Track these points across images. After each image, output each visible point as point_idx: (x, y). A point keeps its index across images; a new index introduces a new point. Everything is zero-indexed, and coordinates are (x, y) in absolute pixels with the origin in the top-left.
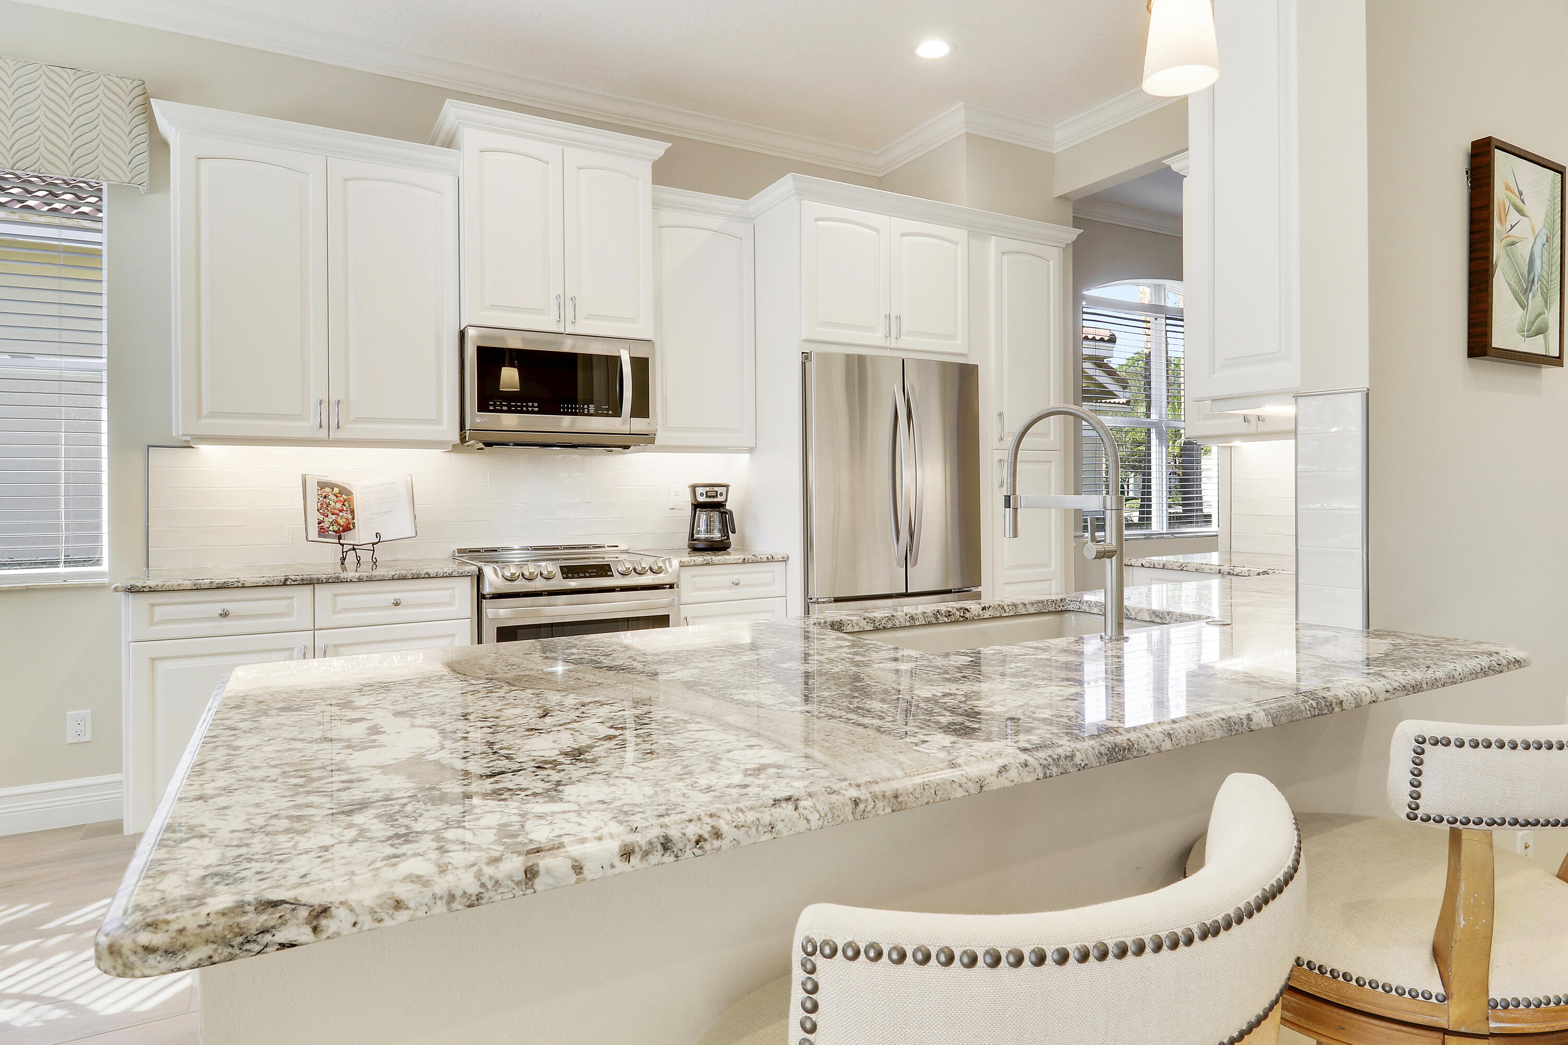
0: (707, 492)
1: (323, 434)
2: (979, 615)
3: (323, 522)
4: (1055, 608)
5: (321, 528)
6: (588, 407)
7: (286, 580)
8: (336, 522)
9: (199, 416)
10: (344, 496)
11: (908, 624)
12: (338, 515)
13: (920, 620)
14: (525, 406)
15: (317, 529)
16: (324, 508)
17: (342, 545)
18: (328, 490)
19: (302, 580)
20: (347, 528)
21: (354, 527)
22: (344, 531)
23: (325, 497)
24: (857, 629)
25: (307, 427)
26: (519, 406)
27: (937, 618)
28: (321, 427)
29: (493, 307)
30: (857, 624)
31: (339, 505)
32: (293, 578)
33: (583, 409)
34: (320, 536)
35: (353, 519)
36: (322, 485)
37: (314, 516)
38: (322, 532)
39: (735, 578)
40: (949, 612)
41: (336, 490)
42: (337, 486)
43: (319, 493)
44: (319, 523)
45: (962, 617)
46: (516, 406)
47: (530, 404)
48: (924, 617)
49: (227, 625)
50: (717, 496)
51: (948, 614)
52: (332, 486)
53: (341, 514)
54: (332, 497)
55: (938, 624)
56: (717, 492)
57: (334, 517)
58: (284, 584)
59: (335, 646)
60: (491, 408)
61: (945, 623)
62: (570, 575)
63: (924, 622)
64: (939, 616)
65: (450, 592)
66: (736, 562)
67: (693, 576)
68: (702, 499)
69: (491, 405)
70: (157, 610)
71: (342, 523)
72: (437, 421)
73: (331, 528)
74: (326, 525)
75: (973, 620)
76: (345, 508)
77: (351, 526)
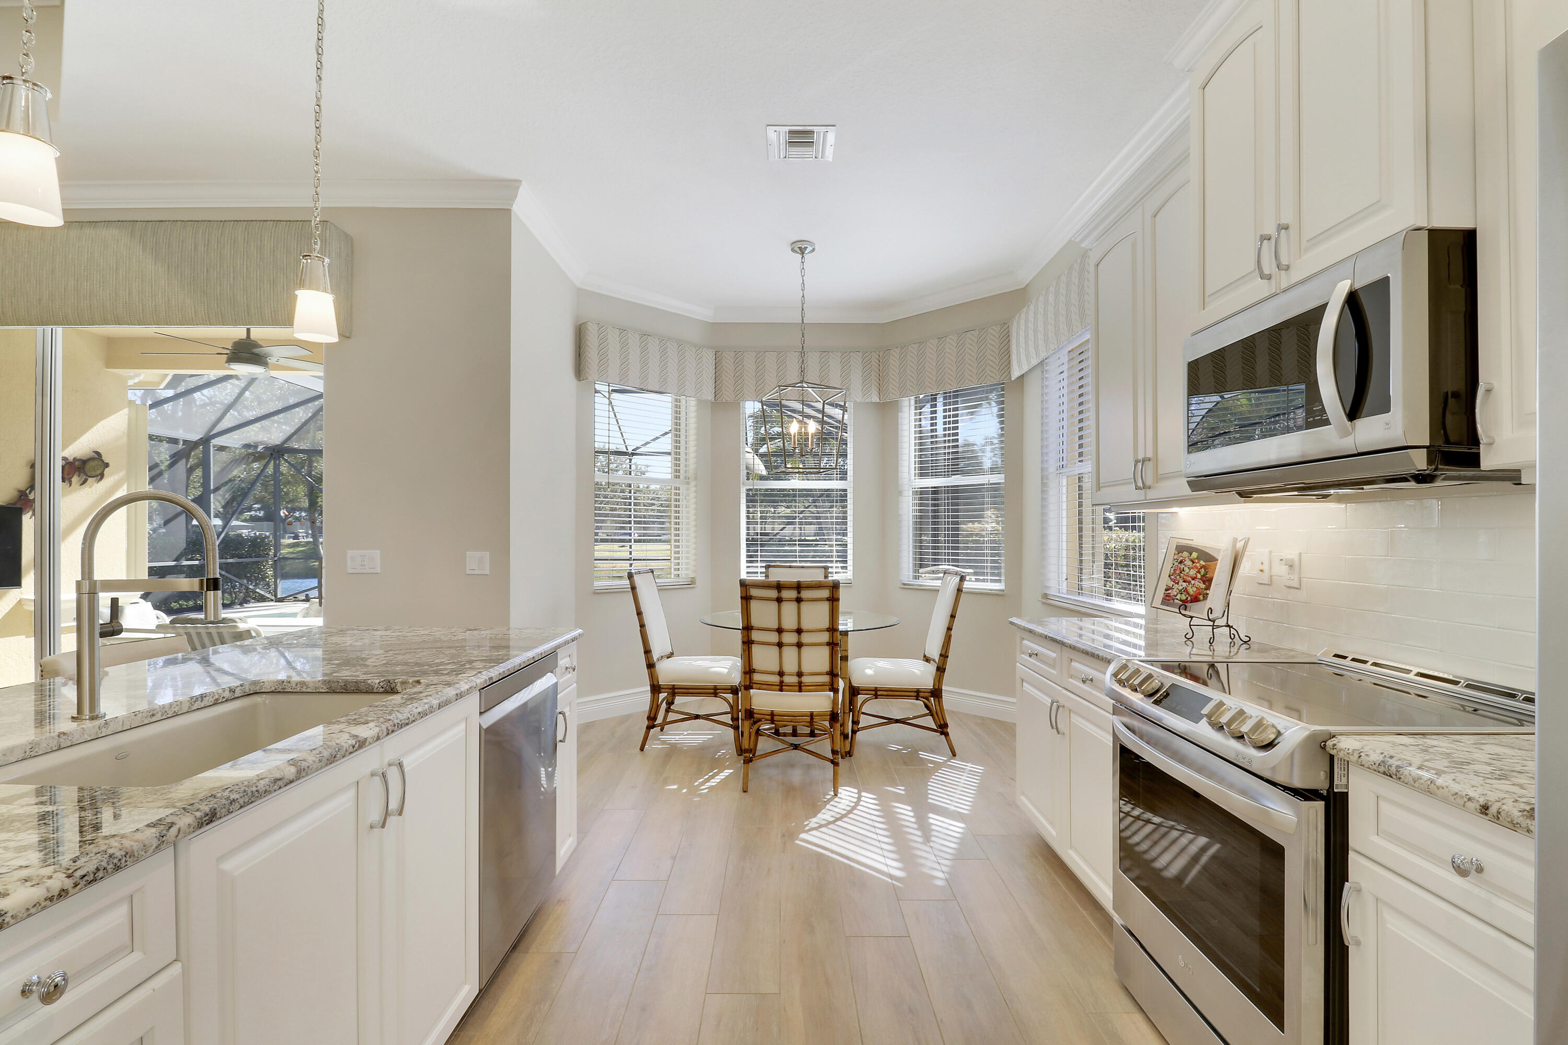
3: (1171, 588)
5: (1168, 595)
8: (1186, 590)
10: (1202, 563)
12: (1189, 582)
15: (1162, 596)
16: (1177, 574)
17: (1191, 617)
18: (1185, 554)
20: (1195, 599)
21: (1206, 598)
22: (1192, 601)
23: (1181, 562)
31: (1194, 572)
34: (1163, 603)
35: (1208, 588)
36: (1180, 549)
37: (1165, 581)
38: (1168, 599)
41: (1195, 555)
42: (1197, 550)
43: (1176, 557)
44: (1166, 590)
52: (1190, 550)
53: (1193, 582)
54: (1188, 563)
57: (1185, 585)
71: (1191, 592)
73: (1178, 597)
74: (1173, 592)
76: (1199, 576)
77: (1201, 597)
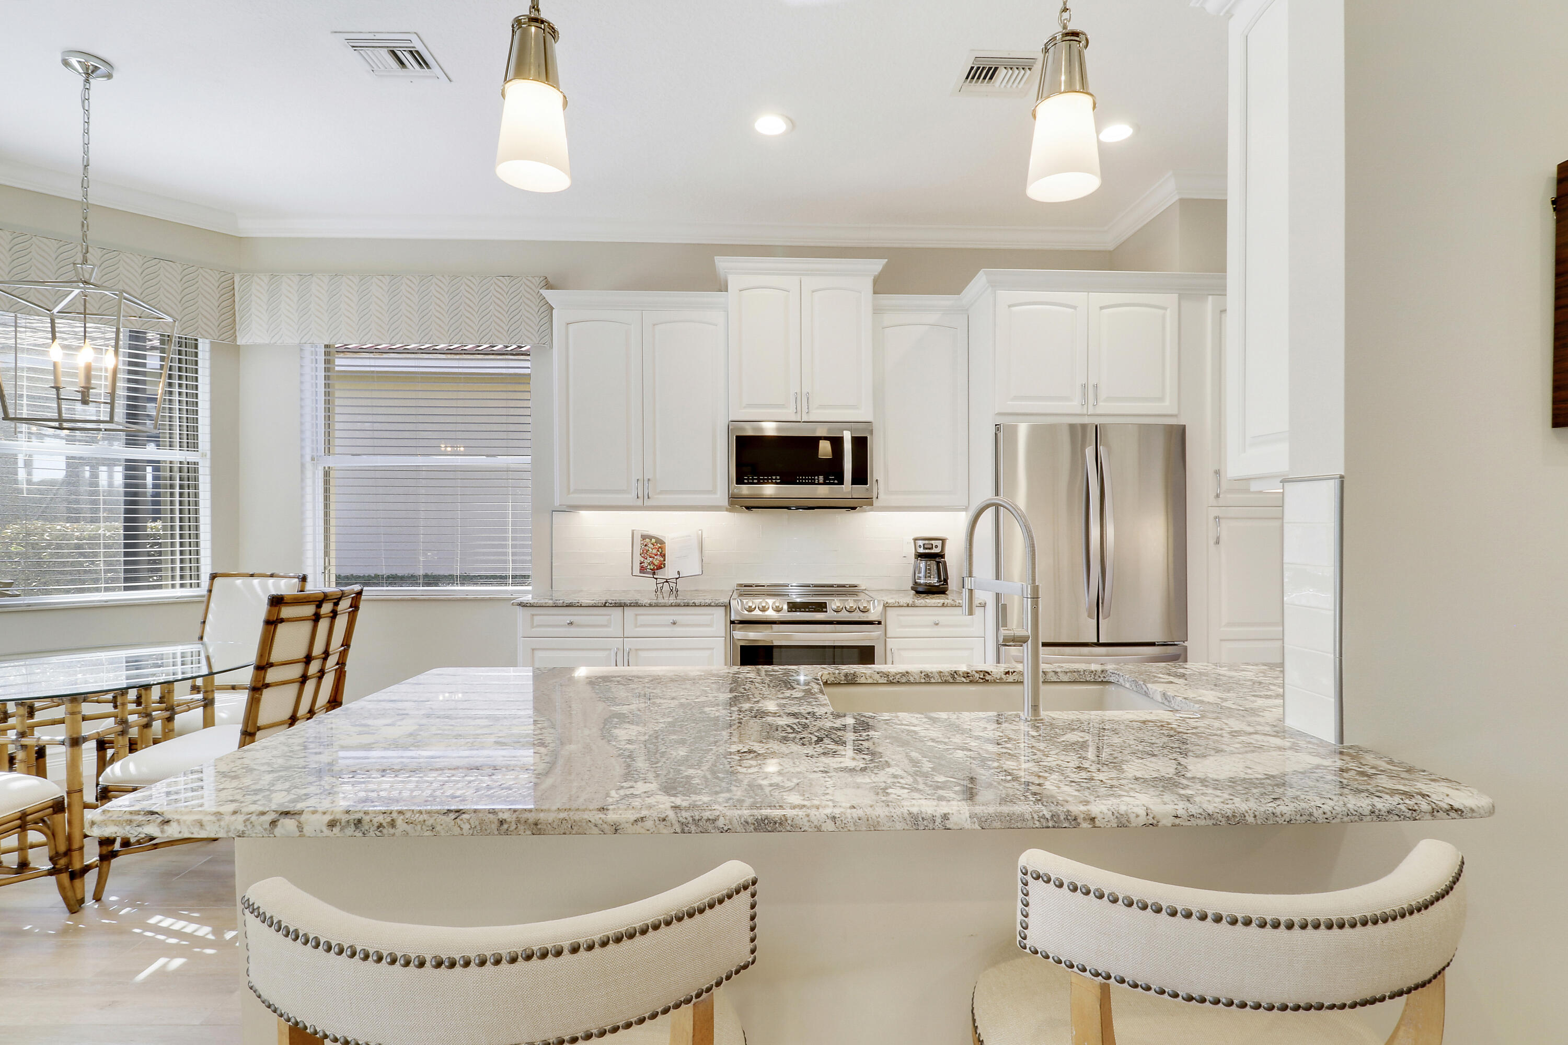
0: (924, 544)
1: (640, 503)
2: (1001, 679)
3: (643, 563)
4: (1094, 678)
5: (642, 567)
6: (818, 478)
7: (606, 603)
8: (652, 563)
9: (569, 493)
10: (659, 545)
11: (923, 681)
12: (654, 558)
13: (936, 678)
14: (770, 479)
15: (639, 568)
16: (644, 553)
17: (656, 579)
18: (648, 540)
19: (615, 603)
20: (659, 568)
21: (665, 567)
22: (657, 569)
23: (646, 545)
24: (870, 681)
25: (630, 498)
26: (766, 479)
27: (953, 678)
28: (638, 498)
29: (749, 406)
30: (871, 677)
31: (655, 551)
32: (610, 601)
33: (814, 479)
34: (640, 572)
35: (664, 560)
36: (644, 537)
37: (638, 559)
38: (643, 569)
39: (936, 619)
40: (968, 673)
41: (653, 540)
42: (654, 537)
43: (642, 542)
44: (641, 564)
45: (982, 679)
46: (764, 479)
47: (774, 477)
48: (940, 676)
49: (573, 631)
50: (932, 548)
51: (966, 675)
52: (651, 538)
53: (656, 557)
54: (650, 545)
55: (955, 683)
56: (932, 544)
57: (651, 559)
58: (605, 606)
59: (637, 650)
60: (746, 481)
61: (963, 682)
62: (794, 610)
63: (940, 681)
64: (956, 676)
65: (710, 617)
66: (936, 605)
67: (898, 615)
68: (921, 550)
69: (746, 479)
70: (536, 618)
71: (656, 564)
72: (713, 492)
73: (649, 567)
74: (645, 565)
75: (994, 682)
76: (659, 553)
77: (662, 566)
